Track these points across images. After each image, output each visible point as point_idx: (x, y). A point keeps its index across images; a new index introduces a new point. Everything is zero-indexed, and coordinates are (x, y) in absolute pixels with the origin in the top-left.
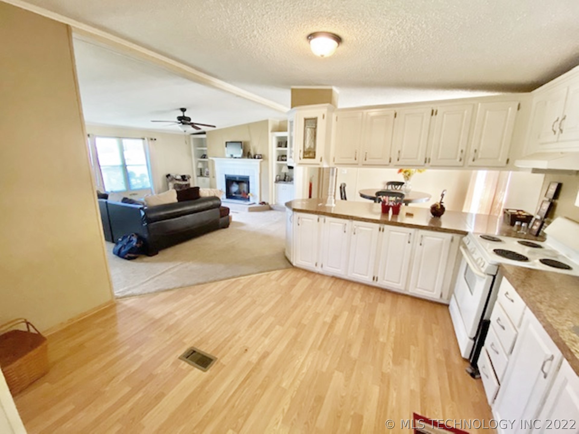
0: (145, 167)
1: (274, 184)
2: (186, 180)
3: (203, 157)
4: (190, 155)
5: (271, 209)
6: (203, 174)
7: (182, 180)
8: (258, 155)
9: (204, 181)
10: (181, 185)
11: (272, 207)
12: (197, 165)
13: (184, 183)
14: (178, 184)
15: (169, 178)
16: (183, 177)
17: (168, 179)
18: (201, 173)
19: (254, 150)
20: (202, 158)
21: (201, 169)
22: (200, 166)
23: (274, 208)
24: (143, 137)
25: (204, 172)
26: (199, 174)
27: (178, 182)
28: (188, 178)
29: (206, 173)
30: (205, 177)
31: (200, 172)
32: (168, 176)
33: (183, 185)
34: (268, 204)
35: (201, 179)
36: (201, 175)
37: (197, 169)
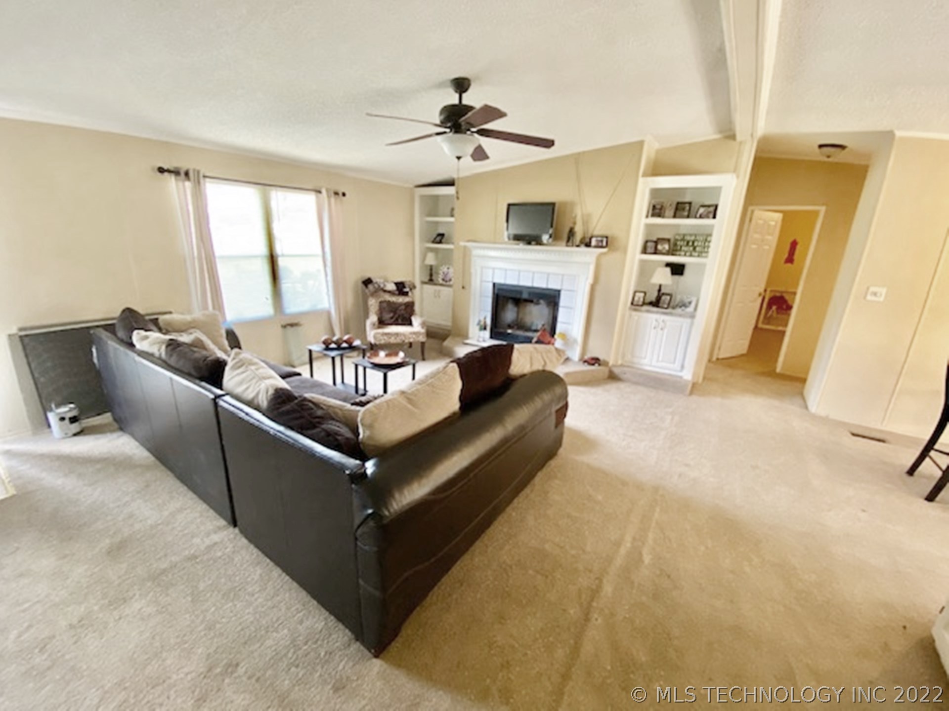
0: (320, 261)
1: (628, 312)
2: (406, 294)
3: (438, 239)
4: (412, 234)
5: (613, 377)
6: (434, 278)
7: (397, 292)
8: (597, 237)
9: (437, 295)
10: (394, 303)
11: (616, 371)
12: (424, 259)
13: (401, 299)
14: (389, 303)
15: (370, 287)
16: (401, 286)
17: (367, 291)
18: (431, 275)
19: (586, 223)
20: (434, 242)
21: (431, 268)
22: (431, 260)
23: (622, 376)
24: (318, 189)
25: (438, 274)
26: (427, 279)
27: (388, 297)
28: (411, 289)
29: (441, 276)
30: (441, 285)
31: (428, 272)
32: (367, 282)
33: (400, 304)
34: (606, 364)
35: (430, 288)
36: (431, 281)
37: (423, 265)
